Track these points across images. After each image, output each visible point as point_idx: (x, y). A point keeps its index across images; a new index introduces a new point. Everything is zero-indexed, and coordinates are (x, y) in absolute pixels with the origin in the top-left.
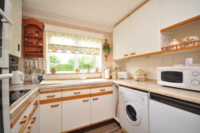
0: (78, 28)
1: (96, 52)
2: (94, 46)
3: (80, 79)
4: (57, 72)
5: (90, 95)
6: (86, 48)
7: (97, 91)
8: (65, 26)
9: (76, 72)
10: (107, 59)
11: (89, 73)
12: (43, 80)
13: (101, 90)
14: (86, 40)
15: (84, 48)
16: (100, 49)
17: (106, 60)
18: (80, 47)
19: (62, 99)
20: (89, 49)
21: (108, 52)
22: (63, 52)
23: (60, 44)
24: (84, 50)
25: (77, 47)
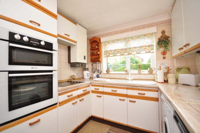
0: (126, 31)
1: (148, 50)
2: (145, 44)
3: (126, 79)
4: (111, 73)
5: (127, 96)
6: (135, 48)
7: (135, 93)
8: (115, 33)
9: (125, 73)
10: (165, 56)
11: (140, 74)
12: (100, 77)
13: (139, 94)
14: (135, 40)
15: (133, 48)
16: (153, 46)
17: (164, 58)
18: (129, 49)
19: (103, 93)
20: (138, 48)
21: (166, 46)
22: (114, 56)
23: (111, 49)
24: (133, 50)
25: (126, 49)
